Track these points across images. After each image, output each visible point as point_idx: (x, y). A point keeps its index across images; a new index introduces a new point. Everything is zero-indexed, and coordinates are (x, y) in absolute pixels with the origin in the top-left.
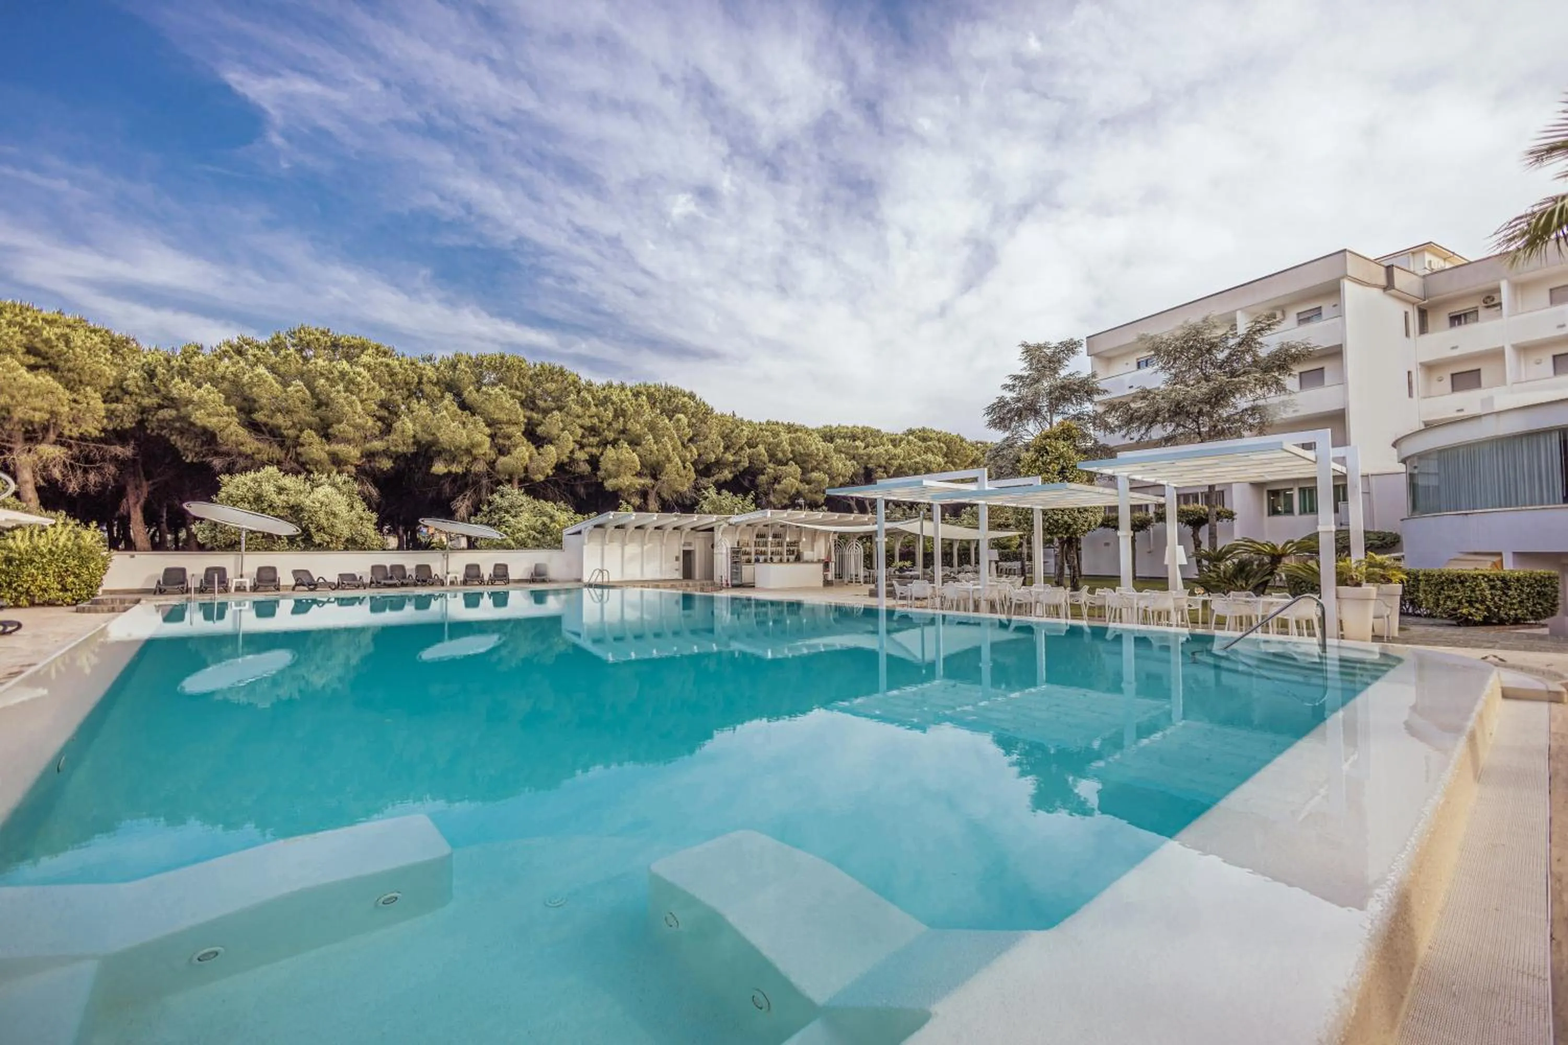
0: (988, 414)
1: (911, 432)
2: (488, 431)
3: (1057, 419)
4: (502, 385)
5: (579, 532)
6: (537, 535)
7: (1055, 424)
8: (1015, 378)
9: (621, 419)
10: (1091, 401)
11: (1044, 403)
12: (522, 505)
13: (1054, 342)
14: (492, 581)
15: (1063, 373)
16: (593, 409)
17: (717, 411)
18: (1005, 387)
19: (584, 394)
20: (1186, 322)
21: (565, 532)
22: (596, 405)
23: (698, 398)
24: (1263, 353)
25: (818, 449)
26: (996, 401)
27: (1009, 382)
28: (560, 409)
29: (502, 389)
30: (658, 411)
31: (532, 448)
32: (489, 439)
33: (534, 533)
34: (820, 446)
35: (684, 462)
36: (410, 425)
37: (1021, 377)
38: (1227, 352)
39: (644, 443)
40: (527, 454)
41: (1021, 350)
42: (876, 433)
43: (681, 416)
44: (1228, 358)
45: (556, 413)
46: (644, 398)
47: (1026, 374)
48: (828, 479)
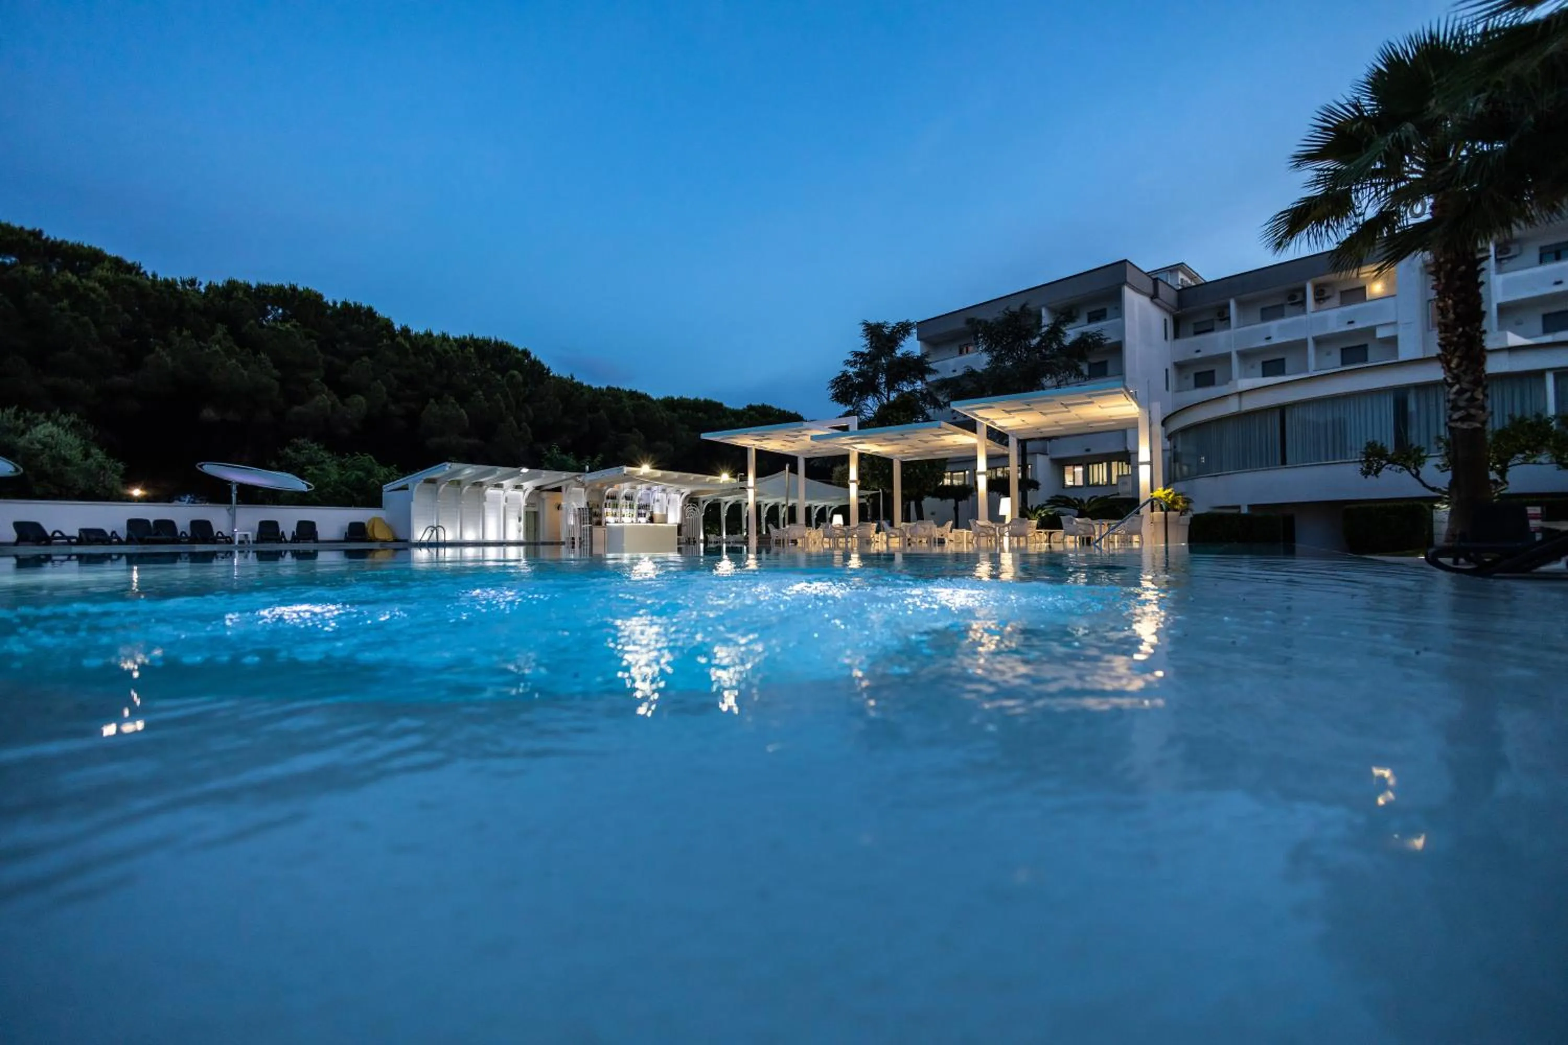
0: (832, 387)
1: (751, 408)
2: (276, 372)
3: (893, 396)
4: (294, 321)
5: (405, 488)
6: (349, 491)
7: (891, 399)
8: (857, 354)
9: (446, 372)
10: (923, 379)
11: (882, 378)
12: (323, 462)
13: (892, 323)
14: (295, 539)
15: (899, 353)
16: (412, 357)
17: (554, 372)
18: (847, 363)
19: (400, 339)
20: (1007, 309)
21: (386, 487)
22: (415, 354)
23: (533, 356)
24: (1067, 341)
25: (662, 418)
26: (840, 374)
27: (851, 358)
28: (371, 355)
29: (295, 326)
30: (489, 366)
31: (335, 397)
32: (277, 384)
33: (346, 489)
34: (664, 415)
35: (519, 423)
36: (169, 359)
37: (862, 354)
38: (1038, 339)
39: (472, 399)
40: (329, 403)
41: (862, 327)
42: (719, 406)
43: (516, 372)
44: (1039, 343)
45: (365, 359)
46: (472, 350)
47: (866, 351)
48: (672, 449)
